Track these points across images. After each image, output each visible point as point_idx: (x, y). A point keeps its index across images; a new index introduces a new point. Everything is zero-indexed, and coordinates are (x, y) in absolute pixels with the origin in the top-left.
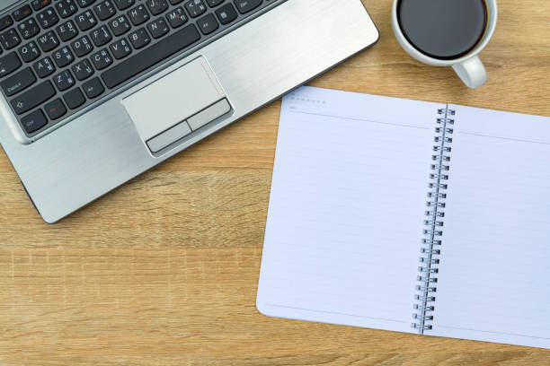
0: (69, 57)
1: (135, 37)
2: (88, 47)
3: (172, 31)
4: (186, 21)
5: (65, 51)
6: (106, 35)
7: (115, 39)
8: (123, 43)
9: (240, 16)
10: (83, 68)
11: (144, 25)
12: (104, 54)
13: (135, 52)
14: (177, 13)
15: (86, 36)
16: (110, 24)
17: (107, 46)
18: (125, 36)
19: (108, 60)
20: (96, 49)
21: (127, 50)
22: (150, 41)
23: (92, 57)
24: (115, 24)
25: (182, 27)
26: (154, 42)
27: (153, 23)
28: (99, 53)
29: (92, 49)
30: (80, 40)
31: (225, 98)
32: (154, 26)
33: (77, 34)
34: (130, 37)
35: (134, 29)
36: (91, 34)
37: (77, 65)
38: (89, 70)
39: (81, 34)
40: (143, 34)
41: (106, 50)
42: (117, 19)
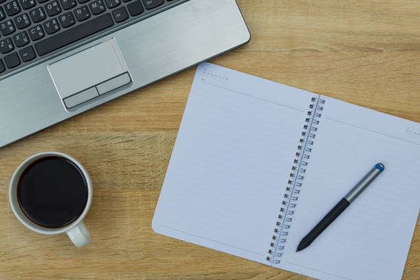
0: (11, 28)
1: (64, 18)
2: (27, 22)
3: (93, 17)
4: (105, 10)
5: (9, 23)
6: (42, 15)
7: (48, 18)
8: (54, 22)
9: (146, 11)
10: (21, 38)
11: (72, 10)
12: (39, 29)
13: (62, 30)
14: (98, 3)
15: (26, 14)
16: (46, 6)
17: (41, 23)
18: (57, 17)
19: (41, 34)
20: (33, 25)
21: (56, 27)
22: (74, 23)
23: (29, 30)
24: (50, 7)
25: (101, 14)
26: (78, 24)
27: (79, 9)
28: (35, 27)
29: (30, 24)
30: (21, 16)
31: (127, 72)
32: (79, 12)
33: (20, 11)
34: (60, 18)
35: (64, 12)
36: (31, 12)
37: (17, 35)
38: (25, 40)
39: (23, 11)
40: (70, 17)
41: (40, 26)
42: (51, 3)
